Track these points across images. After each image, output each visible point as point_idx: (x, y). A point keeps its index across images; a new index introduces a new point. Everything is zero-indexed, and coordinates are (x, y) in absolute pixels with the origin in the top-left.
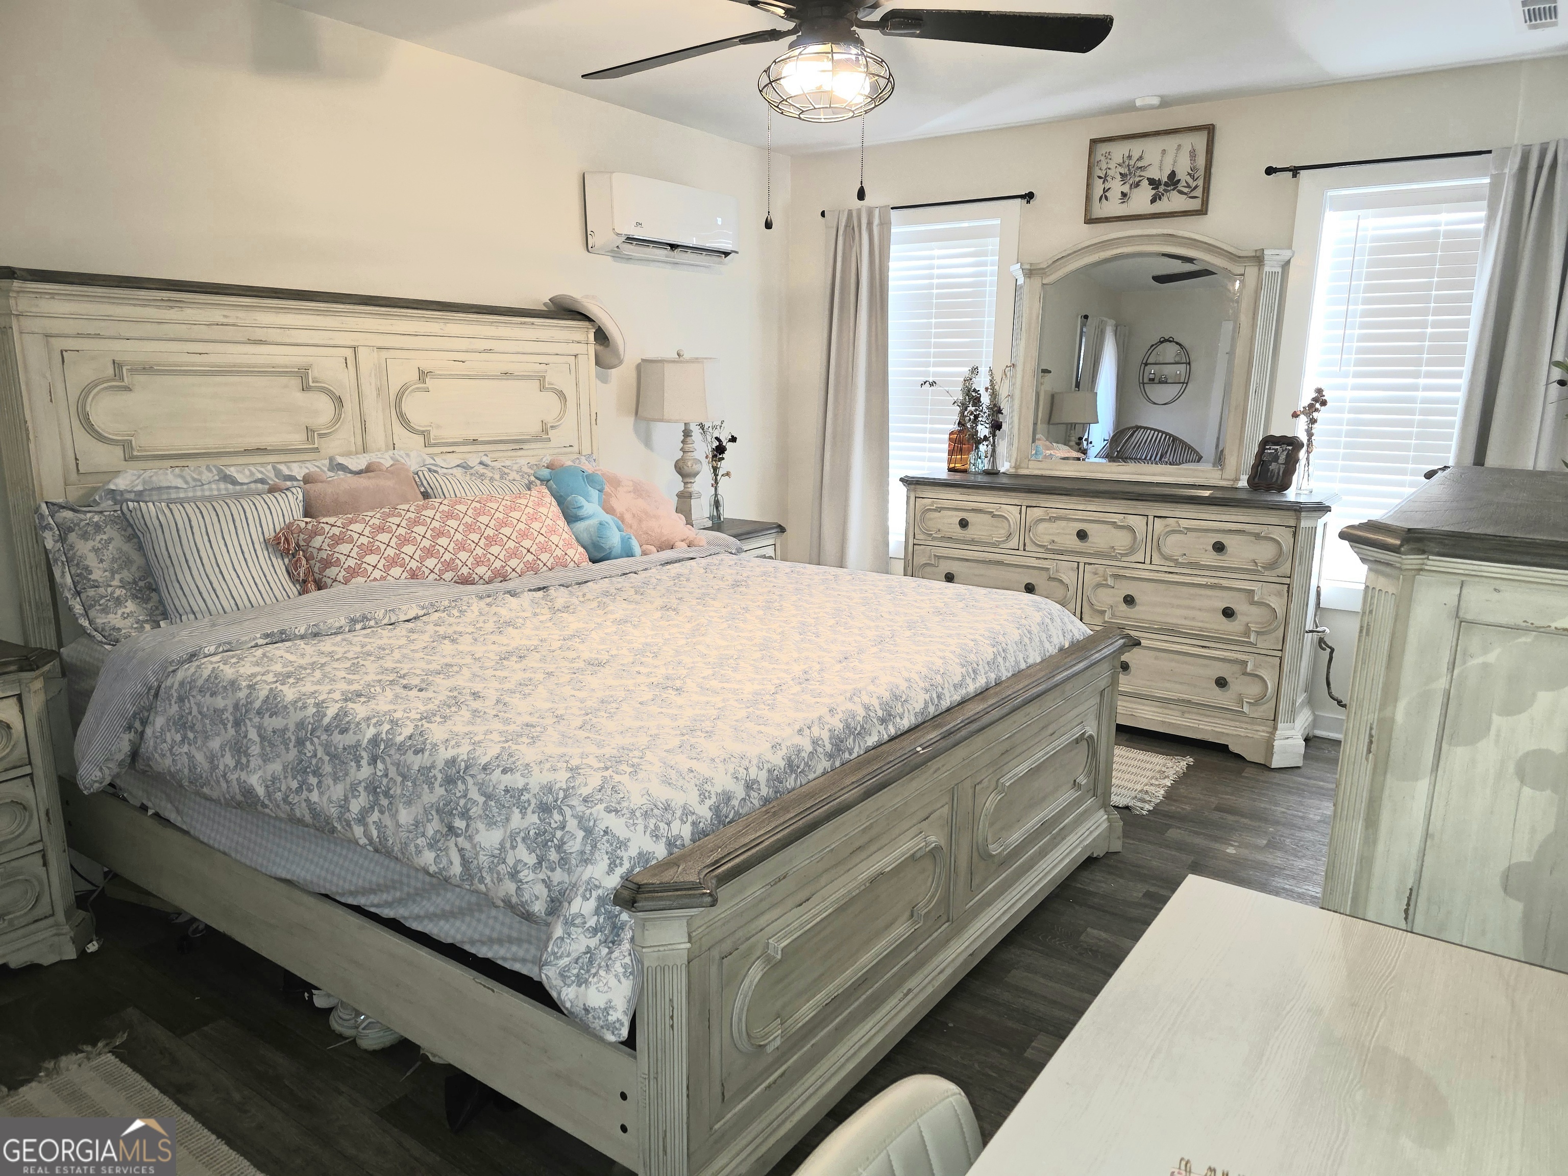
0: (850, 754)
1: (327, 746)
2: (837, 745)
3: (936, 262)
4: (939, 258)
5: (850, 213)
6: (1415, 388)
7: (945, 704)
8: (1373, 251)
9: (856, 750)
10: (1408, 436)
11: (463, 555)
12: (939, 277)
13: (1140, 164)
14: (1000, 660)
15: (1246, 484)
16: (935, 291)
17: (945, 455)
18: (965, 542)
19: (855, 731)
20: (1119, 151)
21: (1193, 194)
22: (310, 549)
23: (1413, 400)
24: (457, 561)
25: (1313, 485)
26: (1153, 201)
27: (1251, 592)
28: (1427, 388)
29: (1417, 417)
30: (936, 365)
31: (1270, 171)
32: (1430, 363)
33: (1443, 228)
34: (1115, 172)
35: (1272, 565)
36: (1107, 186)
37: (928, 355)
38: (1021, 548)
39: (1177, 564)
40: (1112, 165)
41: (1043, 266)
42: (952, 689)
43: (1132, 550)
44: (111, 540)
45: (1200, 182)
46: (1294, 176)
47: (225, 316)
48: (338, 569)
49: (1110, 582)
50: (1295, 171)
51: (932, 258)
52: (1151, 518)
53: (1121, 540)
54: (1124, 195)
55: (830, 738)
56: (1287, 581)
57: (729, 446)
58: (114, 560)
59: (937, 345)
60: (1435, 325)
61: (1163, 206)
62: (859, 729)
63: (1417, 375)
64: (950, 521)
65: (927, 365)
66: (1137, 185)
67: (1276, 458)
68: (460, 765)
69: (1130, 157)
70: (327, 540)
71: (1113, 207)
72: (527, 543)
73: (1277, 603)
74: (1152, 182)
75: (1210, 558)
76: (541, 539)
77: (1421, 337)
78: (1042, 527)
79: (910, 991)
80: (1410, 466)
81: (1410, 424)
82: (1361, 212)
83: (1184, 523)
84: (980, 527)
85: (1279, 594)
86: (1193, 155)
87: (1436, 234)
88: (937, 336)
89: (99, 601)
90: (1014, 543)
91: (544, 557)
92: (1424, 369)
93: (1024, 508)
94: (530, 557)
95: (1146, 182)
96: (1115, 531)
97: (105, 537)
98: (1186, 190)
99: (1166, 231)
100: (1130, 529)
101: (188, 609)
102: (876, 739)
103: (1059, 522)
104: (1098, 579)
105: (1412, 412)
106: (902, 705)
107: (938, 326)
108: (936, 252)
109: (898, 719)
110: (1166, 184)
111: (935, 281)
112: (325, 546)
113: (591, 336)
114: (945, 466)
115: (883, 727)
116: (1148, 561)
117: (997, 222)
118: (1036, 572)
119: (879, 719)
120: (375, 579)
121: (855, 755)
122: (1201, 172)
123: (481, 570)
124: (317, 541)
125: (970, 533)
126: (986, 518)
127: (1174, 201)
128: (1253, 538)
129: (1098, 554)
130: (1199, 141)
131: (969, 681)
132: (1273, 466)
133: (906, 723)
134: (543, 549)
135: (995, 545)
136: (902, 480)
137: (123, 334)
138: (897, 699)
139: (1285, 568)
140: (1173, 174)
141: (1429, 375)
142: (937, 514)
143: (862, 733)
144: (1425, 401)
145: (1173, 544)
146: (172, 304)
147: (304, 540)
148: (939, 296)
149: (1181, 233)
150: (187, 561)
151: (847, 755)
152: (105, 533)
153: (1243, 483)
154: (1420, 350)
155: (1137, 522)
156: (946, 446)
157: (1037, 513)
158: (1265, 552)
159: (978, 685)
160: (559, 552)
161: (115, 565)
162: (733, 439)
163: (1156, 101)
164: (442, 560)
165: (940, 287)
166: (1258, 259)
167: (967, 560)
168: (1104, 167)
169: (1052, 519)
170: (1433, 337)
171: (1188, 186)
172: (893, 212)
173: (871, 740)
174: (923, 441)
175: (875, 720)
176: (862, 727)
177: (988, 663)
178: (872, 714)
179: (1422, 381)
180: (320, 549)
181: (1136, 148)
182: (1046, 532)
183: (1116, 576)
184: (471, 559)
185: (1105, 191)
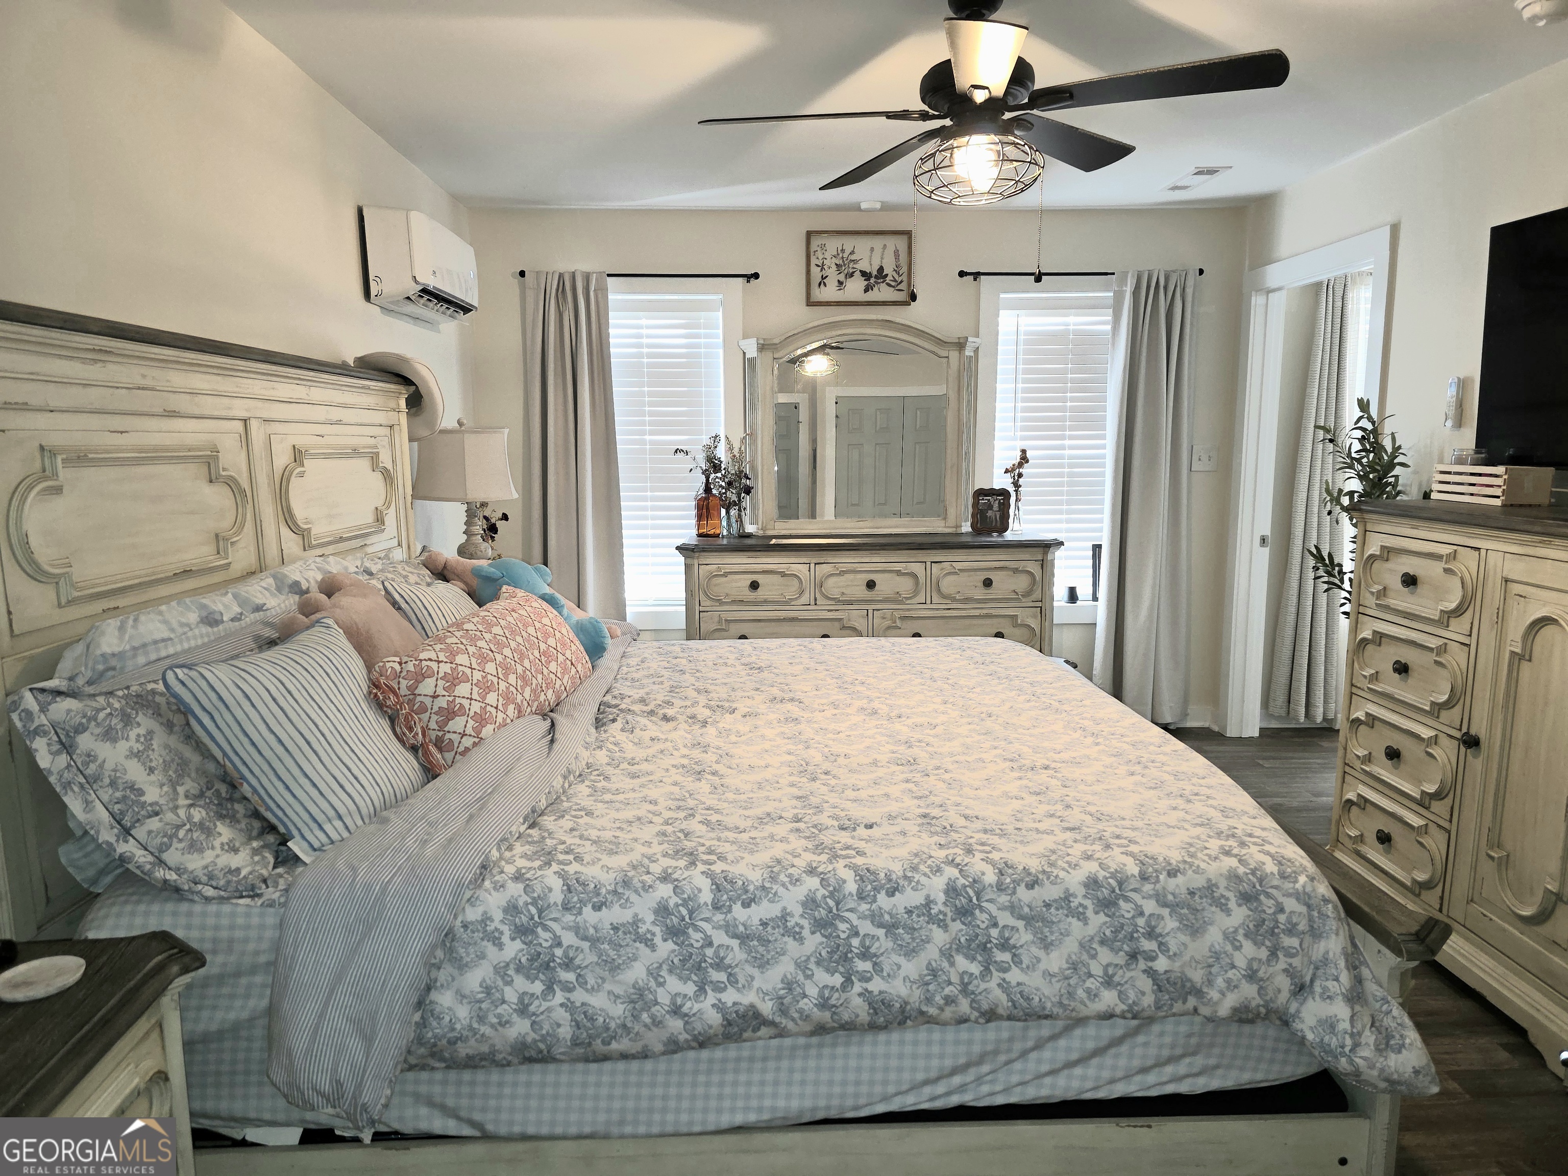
1: (875, 918)
3: (644, 331)
4: (648, 327)
5: (561, 276)
6: (1063, 448)
8: (1026, 342)
10: (1061, 484)
12: (649, 346)
13: (853, 257)
15: (970, 530)
16: (645, 360)
17: (694, 521)
18: (755, 603)
20: (833, 245)
21: (899, 287)
22: (419, 699)
23: (1062, 457)
25: (1024, 526)
26: (866, 291)
27: (1014, 617)
28: (1071, 448)
29: (1066, 470)
30: (652, 433)
31: (962, 274)
32: (1071, 429)
33: (1071, 327)
34: (830, 263)
35: (1027, 594)
36: (825, 273)
37: (643, 423)
38: (813, 602)
39: (954, 600)
40: (828, 256)
41: (776, 341)
43: (916, 593)
44: (150, 733)
45: (904, 278)
46: (975, 279)
47: (143, 376)
48: (464, 718)
49: (899, 623)
50: (977, 275)
51: (640, 327)
52: (928, 564)
53: (905, 585)
54: (840, 283)
56: (1039, 604)
57: (500, 525)
58: (166, 766)
59: (651, 414)
60: (1073, 400)
61: (873, 296)
63: (1063, 438)
64: (739, 584)
65: (643, 433)
66: (852, 275)
67: (990, 507)
68: (1109, 884)
69: (843, 251)
70: (441, 683)
71: (830, 292)
73: (1034, 624)
74: (863, 274)
75: (980, 593)
77: (1063, 409)
78: (831, 581)
80: (1065, 507)
81: (1061, 475)
82: (1018, 312)
83: (958, 566)
84: (770, 588)
85: (1035, 617)
86: (896, 254)
87: (1067, 332)
88: (651, 404)
89: (175, 835)
90: (805, 599)
92: (1067, 433)
93: (812, 565)
95: (858, 274)
96: (898, 578)
97: (142, 731)
98: (893, 284)
99: (880, 317)
100: (914, 576)
101: (331, 813)
103: (847, 576)
104: (888, 623)
105: (1062, 466)
107: (651, 394)
108: (644, 322)
110: (876, 277)
111: (645, 350)
112: (440, 691)
113: (403, 403)
114: (694, 532)
116: (928, 601)
117: (721, 296)
118: (829, 623)
122: (904, 269)
124: (427, 687)
125: (761, 593)
126: (776, 578)
127: (883, 293)
128: (1011, 573)
129: (886, 600)
130: (900, 243)
132: (990, 513)
135: (787, 603)
136: (678, 548)
139: (1037, 595)
140: (881, 269)
141: (1071, 438)
142: (723, 579)
144: (1070, 458)
145: (949, 585)
146: (98, 357)
147: (408, 688)
148: (649, 365)
149: (898, 320)
150: (308, 743)
152: (139, 725)
153: (966, 528)
154: (1063, 419)
155: (918, 568)
156: (694, 512)
157: (825, 569)
158: (1022, 583)
161: (171, 773)
162: (505, 517)
163: (878, 206)
165: (649, 356)
166: (960, 345)
167: (759, 621)
168: (821, 257)
169: (842, 573)
170: (1073, 409)
171: (895, 281)
172: (610, 279)
174: (645, 509)
179: (1067, 442)
180: (435, 696)
181: (849, 243)
182: (834, 586)
183: (903, 618)
185: (823, 278)
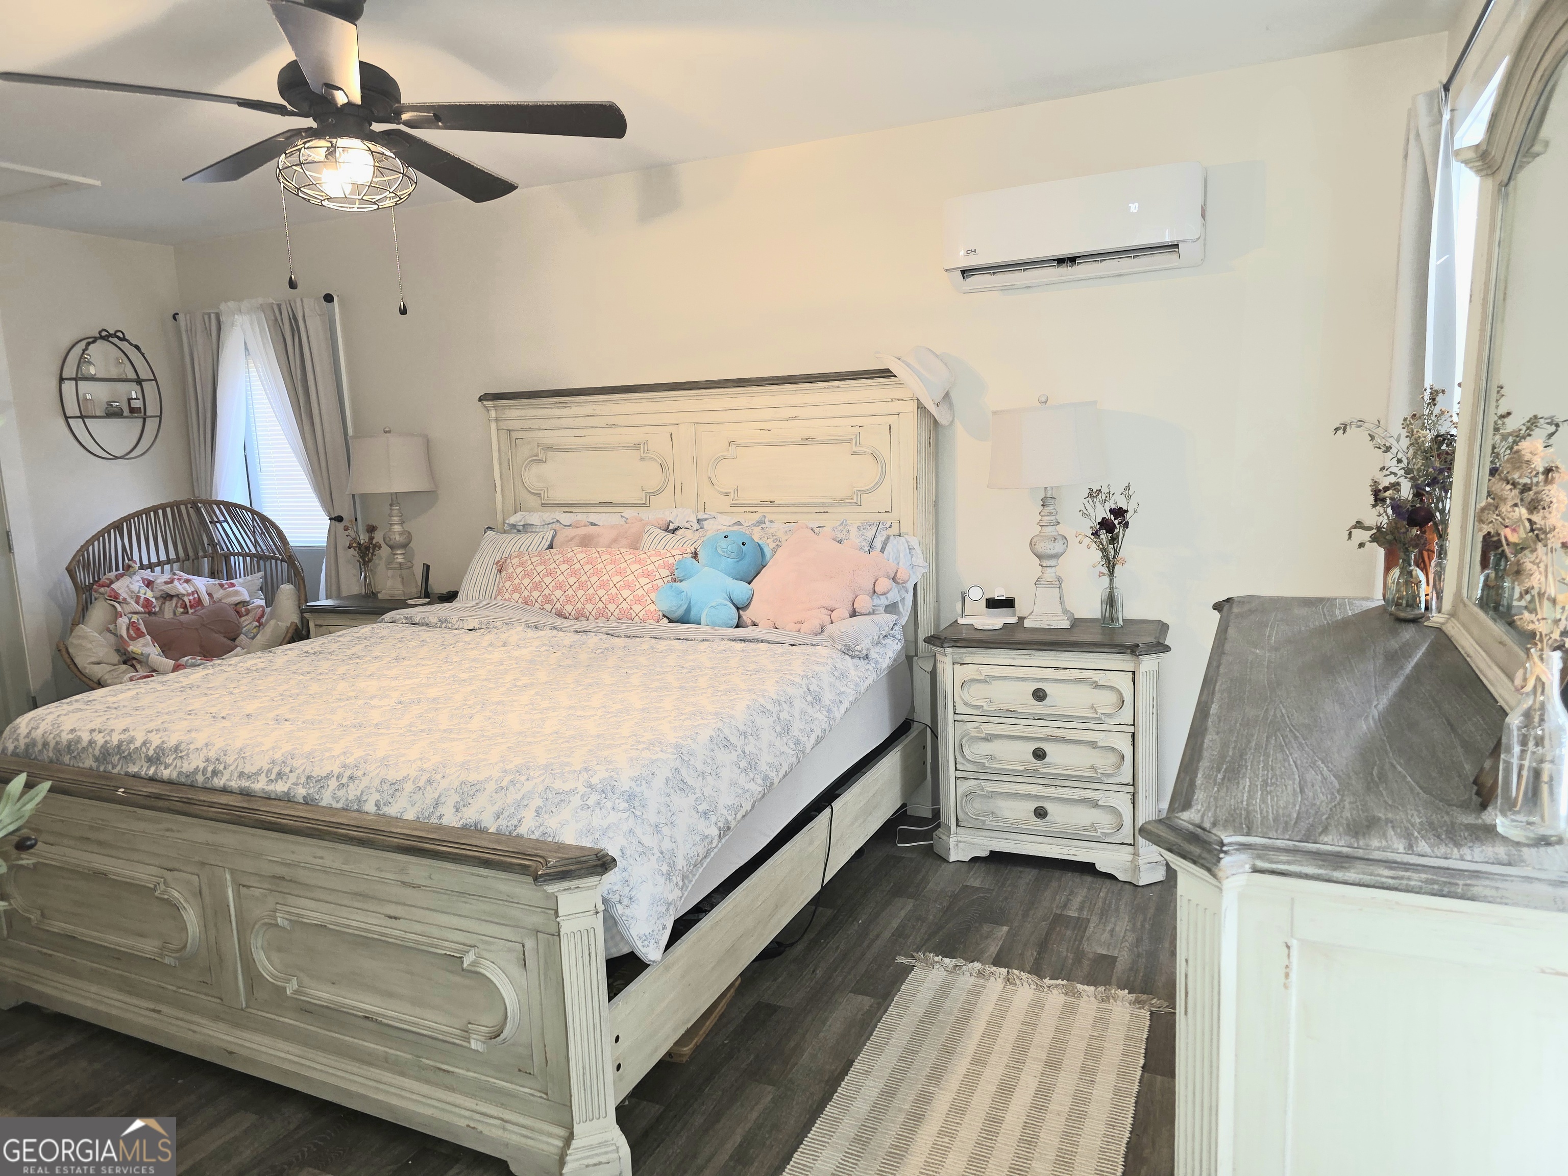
0: (113, 768)
2: (104, 754)
7: (218, 782)
9: (119, 768)
11: (558, 593)
14: (333, 783)
19: (123, 752)
24: (553, 596)
42: (236, 775)
47: (594, 410)
55: (102, 747)
62: (126, 753)
72: (601, 592)
76: (614, 591)
79: (159, 1012)
91: (612, 607)
94: (600, 605)
102: (136, 770)
106: (175, 759)
109: (162, 768)
115: (147, 765)
119: (147, 756)
120: (505, 599)
121: (116, 771)
123: (569, 608)
131: (263, 779)
133: (166, 773)
134: (612, 600)
137: (543, 427)
138: (175, 751)
143: (128, 758)
146: (565, 405)
151: (110, 767)
159: (271, 787)
160: (625, 605)
164: (543, 594)
173: (133, 769)
175: (143, 756)
176: (130, 754)
177: (309, 777)
178: (144, 749)
184: (563, 597)
